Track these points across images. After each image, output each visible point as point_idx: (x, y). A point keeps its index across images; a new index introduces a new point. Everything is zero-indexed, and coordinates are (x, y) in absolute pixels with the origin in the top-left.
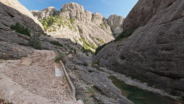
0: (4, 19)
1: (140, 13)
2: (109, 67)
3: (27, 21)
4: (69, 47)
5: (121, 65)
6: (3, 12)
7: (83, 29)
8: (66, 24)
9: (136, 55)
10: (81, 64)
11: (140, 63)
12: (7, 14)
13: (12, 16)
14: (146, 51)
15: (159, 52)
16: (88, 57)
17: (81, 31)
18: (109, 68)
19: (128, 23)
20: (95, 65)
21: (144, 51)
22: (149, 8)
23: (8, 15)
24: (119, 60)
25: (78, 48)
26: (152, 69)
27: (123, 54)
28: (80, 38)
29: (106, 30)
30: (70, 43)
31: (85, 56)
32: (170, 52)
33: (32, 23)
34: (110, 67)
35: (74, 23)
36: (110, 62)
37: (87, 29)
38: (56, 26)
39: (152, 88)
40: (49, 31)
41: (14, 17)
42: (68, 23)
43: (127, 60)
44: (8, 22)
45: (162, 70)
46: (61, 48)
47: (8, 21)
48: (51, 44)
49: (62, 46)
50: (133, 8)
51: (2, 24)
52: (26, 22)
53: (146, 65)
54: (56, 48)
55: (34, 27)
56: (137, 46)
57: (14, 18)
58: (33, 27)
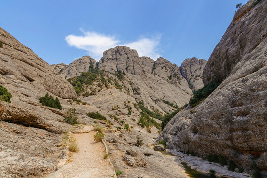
0: (22, 87)
1: (224, 57)
2: (179, 147)
3: (51, 84)
4: (117, 120)
5: (194, 143)
6: (20, 77)
7: (139, 87)
8: (111, 81)
9: (210, 125)
10: (134, 145)
11: (216, 137)
12: (24, 78)
13: (31, 80)
14: (221, 118)
15: (234, 118)
16: (149, 134)
17: (136, 91)
18: (179, 149)
19: (209, 73)
20: (159, 145)
21: (218, 118)
22: (235, 49)
23: (26, 80)
24: (191, 135)
25: (132, 119)
26: (229, 143)
27: (196, 124)
28: (135, 102)
29: (180, 86)
30: (118, 112)
31: (144, 134)
32: (245, 118)
33: (59, 87)
34: (181, 147)
35: (124, 79)
36: (181, 139)
37: (146, 86)
38: (95, 87)
39: (234, 173)
40: (83, 95)
41: (33, 80)
42: (115, 80)
43: (201, 134)
44: (27, 91)
45: (240, 144)
46: (104, 122)
47: (28, 89)
48: (89, 118)
49: (105, 119)
50: (215, 49)
51: (22, 96)
52: (49, 86)
53: (222, 138)
54: (95, 122)
55: (61, 91)
56: (210, 112)
57: (34, 82)
58: (60, 93)
